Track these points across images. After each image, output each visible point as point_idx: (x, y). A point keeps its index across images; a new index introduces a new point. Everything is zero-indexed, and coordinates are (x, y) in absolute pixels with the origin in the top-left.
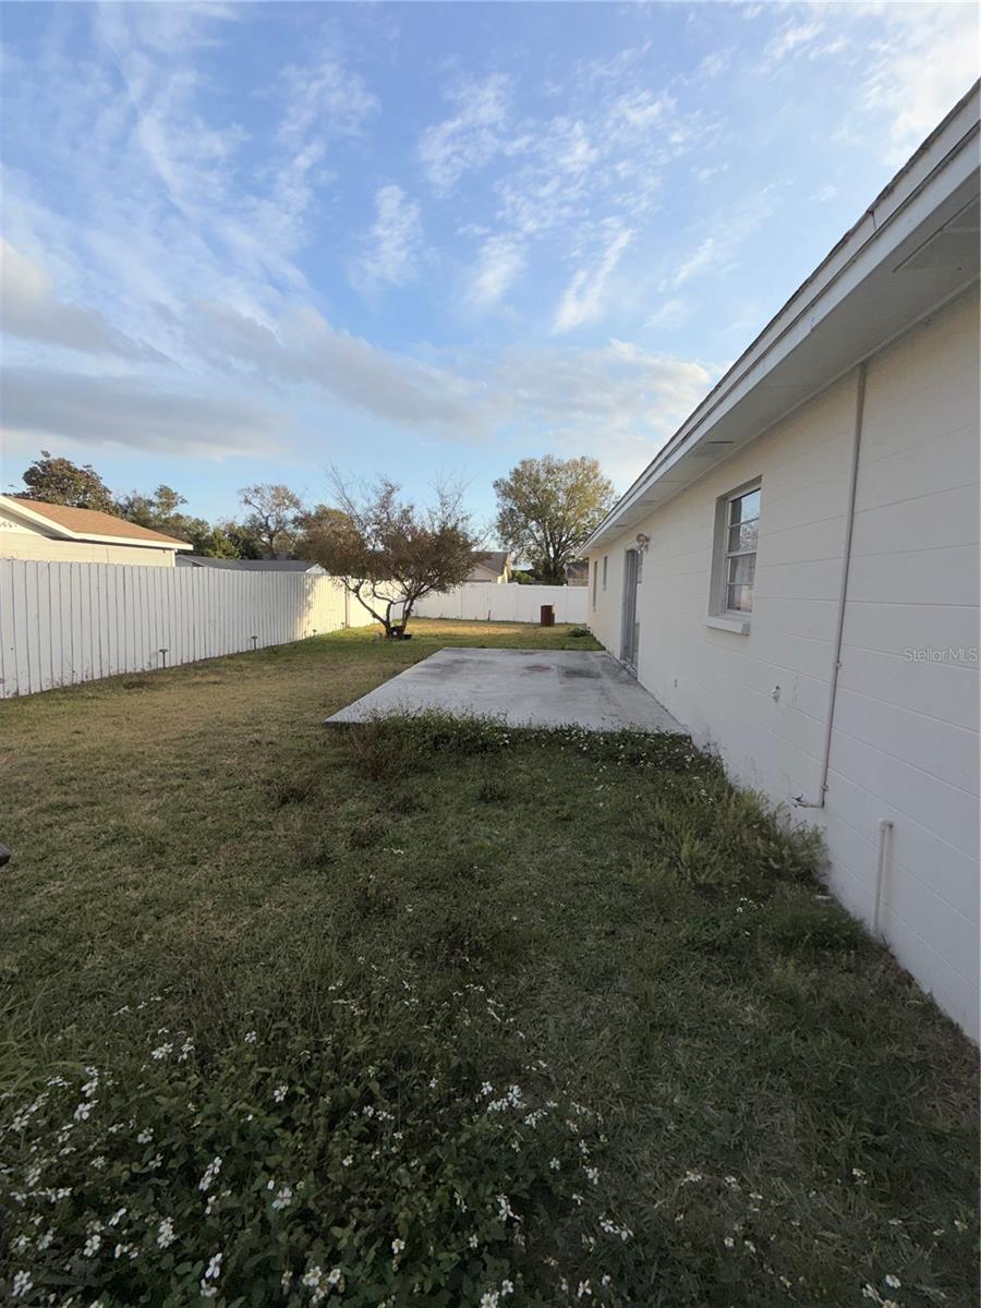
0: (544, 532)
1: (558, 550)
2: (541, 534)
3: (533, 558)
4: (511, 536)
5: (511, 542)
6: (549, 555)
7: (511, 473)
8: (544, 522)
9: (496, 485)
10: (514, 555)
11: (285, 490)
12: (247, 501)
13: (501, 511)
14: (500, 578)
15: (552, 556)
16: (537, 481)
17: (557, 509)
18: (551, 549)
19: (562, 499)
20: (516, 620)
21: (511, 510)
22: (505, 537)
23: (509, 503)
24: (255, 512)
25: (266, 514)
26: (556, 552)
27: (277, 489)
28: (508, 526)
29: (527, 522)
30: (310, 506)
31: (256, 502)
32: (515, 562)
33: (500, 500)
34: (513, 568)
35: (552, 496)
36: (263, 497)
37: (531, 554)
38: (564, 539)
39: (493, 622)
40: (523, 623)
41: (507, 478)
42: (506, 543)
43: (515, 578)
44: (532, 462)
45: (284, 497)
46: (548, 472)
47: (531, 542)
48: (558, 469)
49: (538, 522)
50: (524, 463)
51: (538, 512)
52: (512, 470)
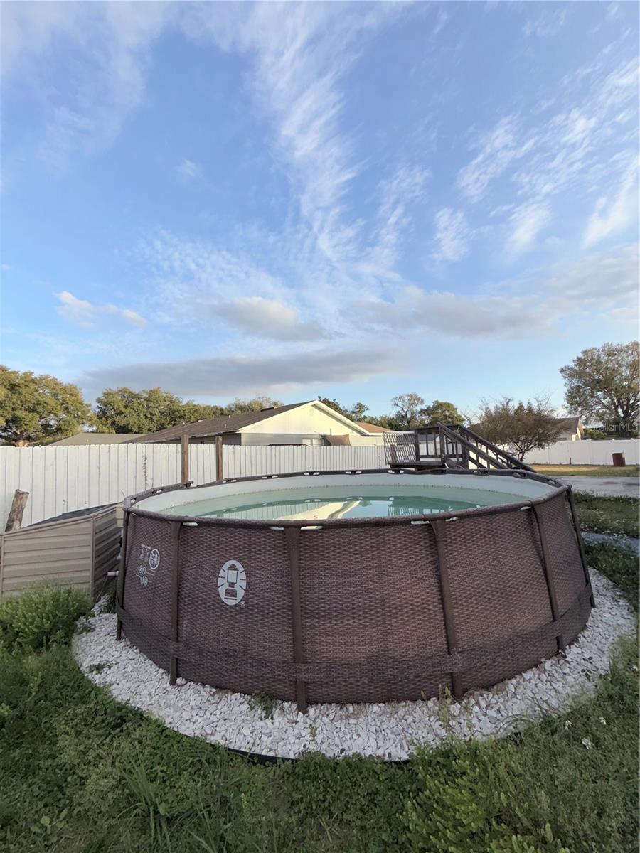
0: (611, 398)
1: (627, 409)
2: (608, 399)
3: (603, 419)
4: (579, 404)
5: (580, 409)
6: (618, 415)
7: (574, 361)
8: (610, 391)
9: (562, 371)
10: (584, 417)
11: (415, 395)
12: (396, 405)
13: (568, 387)
14: (574, 437)
15: (622, 415)
16: (599, 363)
17: (622, 380)
18: (620, 410)
19: (626, 372)
20: (592, 463)
21: (578, 386)
22: (574, 406)
23: (575, 381)
24: (400, 409)
25: (405, 410)
26: (625, 412)
27: (411, 395)
28: (575, 397)
29: (593, 393)
30: (429, 402)
31: (400, 404)
32: (586, 423)
33: (566, 381)
34: (584, 427)
35: (615, 371)
36: (404, 401)
37: (601, 417)
38: (632, 401)
39: (574, 465)
40: (599, 465)
41: (571, 364)
42: (575, 410)
43: (587, 435)
44: (592, 351)
45: (414, 399)
46: (609, 355)
47: (600, 407)
48: (618, 351)
49: (605, 392)
50: (585, 352)
51: (604, 384)
52: (575, 359)
